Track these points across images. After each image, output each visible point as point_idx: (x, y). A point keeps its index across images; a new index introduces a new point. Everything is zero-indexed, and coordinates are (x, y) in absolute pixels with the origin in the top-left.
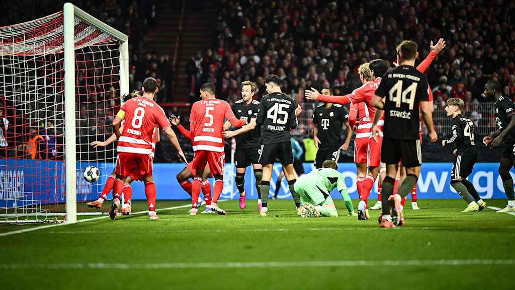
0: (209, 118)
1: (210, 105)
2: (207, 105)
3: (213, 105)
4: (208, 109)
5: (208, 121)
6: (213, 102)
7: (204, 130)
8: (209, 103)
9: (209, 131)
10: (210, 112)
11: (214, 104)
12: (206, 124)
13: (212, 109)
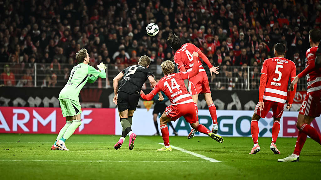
0: (278, 75)
1: (280, 63)
2: (278, 63)
3: (282, 63)
4: (278, 66)
5: (277, 76)
6: (283, 61)
7: (272, 83)
8: (279, 61)
9: (277, 85)
10: (280, 69)
11: (284, 63)
12: (275, 79)
13: (282, 67)
